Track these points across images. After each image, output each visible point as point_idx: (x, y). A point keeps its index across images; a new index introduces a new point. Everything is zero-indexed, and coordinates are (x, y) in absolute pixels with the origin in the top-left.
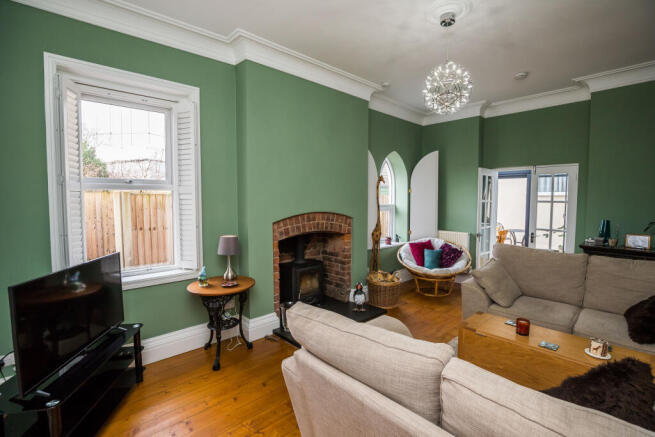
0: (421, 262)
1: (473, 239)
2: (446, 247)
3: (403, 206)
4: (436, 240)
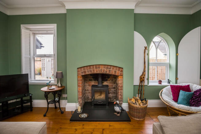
0: (176, 99)
3: (173, 63)
4: (195, 85)
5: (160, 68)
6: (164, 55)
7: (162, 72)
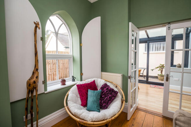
0: (84, 104)
1: (125, 79)
2: (105, 86)
3: (77, 56)
4: (99, 80)
5: (61, 61)
6: (64, 47)
7: (64, 67)
